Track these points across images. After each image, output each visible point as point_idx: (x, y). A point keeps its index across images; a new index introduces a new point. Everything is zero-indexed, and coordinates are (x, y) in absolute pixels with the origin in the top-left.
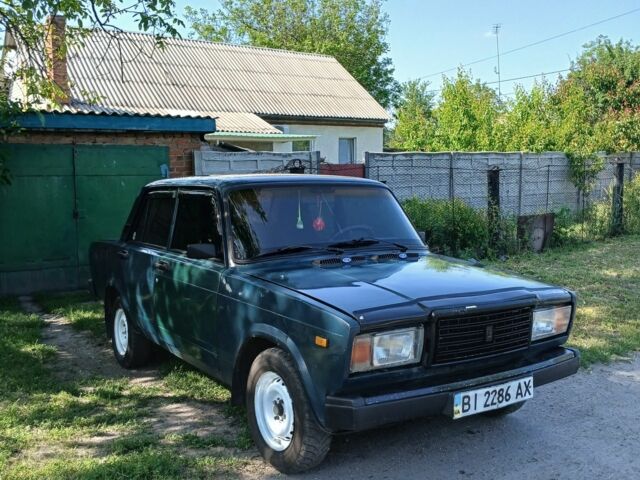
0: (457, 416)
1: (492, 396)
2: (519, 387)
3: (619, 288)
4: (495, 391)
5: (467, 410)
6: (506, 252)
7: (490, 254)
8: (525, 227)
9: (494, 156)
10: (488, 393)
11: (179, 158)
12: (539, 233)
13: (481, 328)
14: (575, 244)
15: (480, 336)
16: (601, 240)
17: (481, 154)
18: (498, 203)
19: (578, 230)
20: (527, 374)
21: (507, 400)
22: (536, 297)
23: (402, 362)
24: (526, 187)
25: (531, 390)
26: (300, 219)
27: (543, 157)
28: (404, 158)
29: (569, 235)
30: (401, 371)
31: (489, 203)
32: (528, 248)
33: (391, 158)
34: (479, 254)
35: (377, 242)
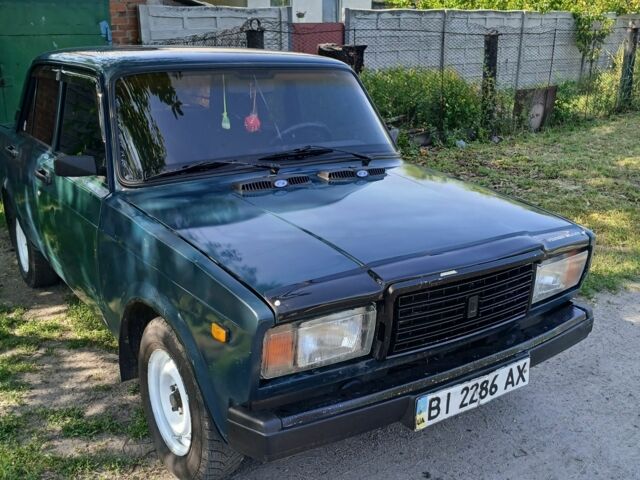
0: (419, 427)
1: (471, 392)
2: (511, 374)
3: (628, 184)
4: (477, 385)
5: (435, 417)
6: (499, 132)
7: (481, 134)
8: (523, 102)
9: (493, 15)
10: (467, 389)
11: (122, 14)
12: (538, 110)
13: (461, 300)
14: (579, 121)
15: (460, 311)
16: (607, 117)
17: (479, 12)
18: (494, 75)
19: (581, 104)
20: (522, 355)
21: (492, 394)
22: (542, 248)
23: (342, 356)
24: (526, 52)
25: (526, 375)
26: (225, 114)
27: (548, 16)
28: (390, 16)
29: (571, 110)
30: (340, 369)
31: (485, 74)
32: (525, 127)
33: (375, 16)
34: (469, 135)
35: (331, 151)
